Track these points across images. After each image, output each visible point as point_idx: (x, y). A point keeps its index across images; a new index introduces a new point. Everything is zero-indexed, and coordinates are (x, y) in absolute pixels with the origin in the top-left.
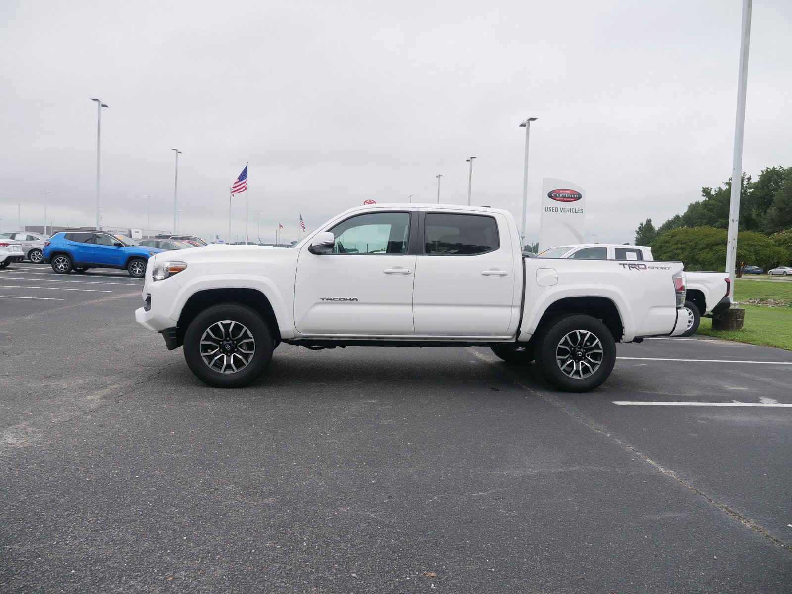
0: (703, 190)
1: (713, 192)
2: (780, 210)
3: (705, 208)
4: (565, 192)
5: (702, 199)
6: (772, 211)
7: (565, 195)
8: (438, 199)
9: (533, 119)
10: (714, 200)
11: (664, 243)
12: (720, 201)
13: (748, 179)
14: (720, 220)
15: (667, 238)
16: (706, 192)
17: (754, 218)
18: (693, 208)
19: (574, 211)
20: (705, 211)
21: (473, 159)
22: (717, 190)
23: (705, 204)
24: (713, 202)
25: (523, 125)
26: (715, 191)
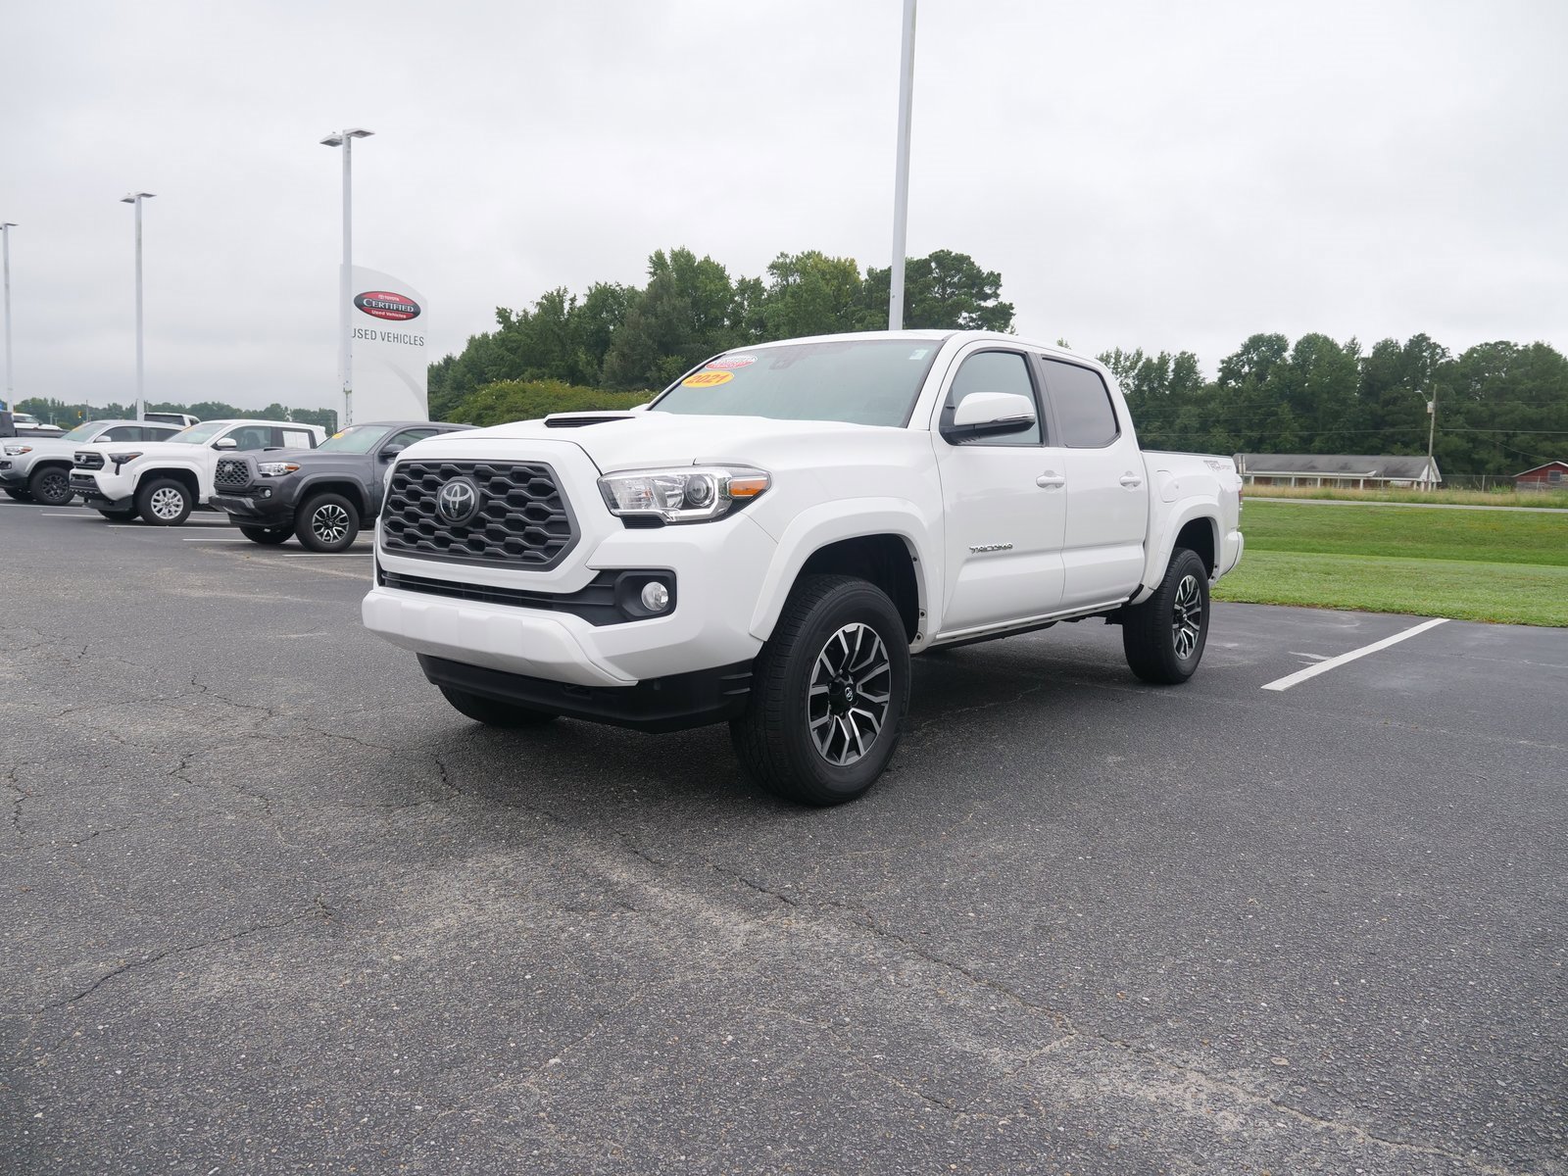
0: (498, 313)
1: (514, 318)
2: (623, 355)
3: (502, 346)
4: (388, 298)
5: (494, 328)
6: (611, 358)
7: (389, 306)
8: (7, 286)
9: (362, 134)
10: (517, 331)
11: (486, 409)
12: (528, 335)
13: (571, 300)
14: (530, 370)
15: (489, 401)
16: (503, 315)
17: (581, 368)
18: (478, 345)
19: (407, 339)
20: (503, 351)
21: (143, 198)
22: (521, 313)
23: (501, 340)
24: (514, 335)
25: (331, 143)
26: (517, 315)
